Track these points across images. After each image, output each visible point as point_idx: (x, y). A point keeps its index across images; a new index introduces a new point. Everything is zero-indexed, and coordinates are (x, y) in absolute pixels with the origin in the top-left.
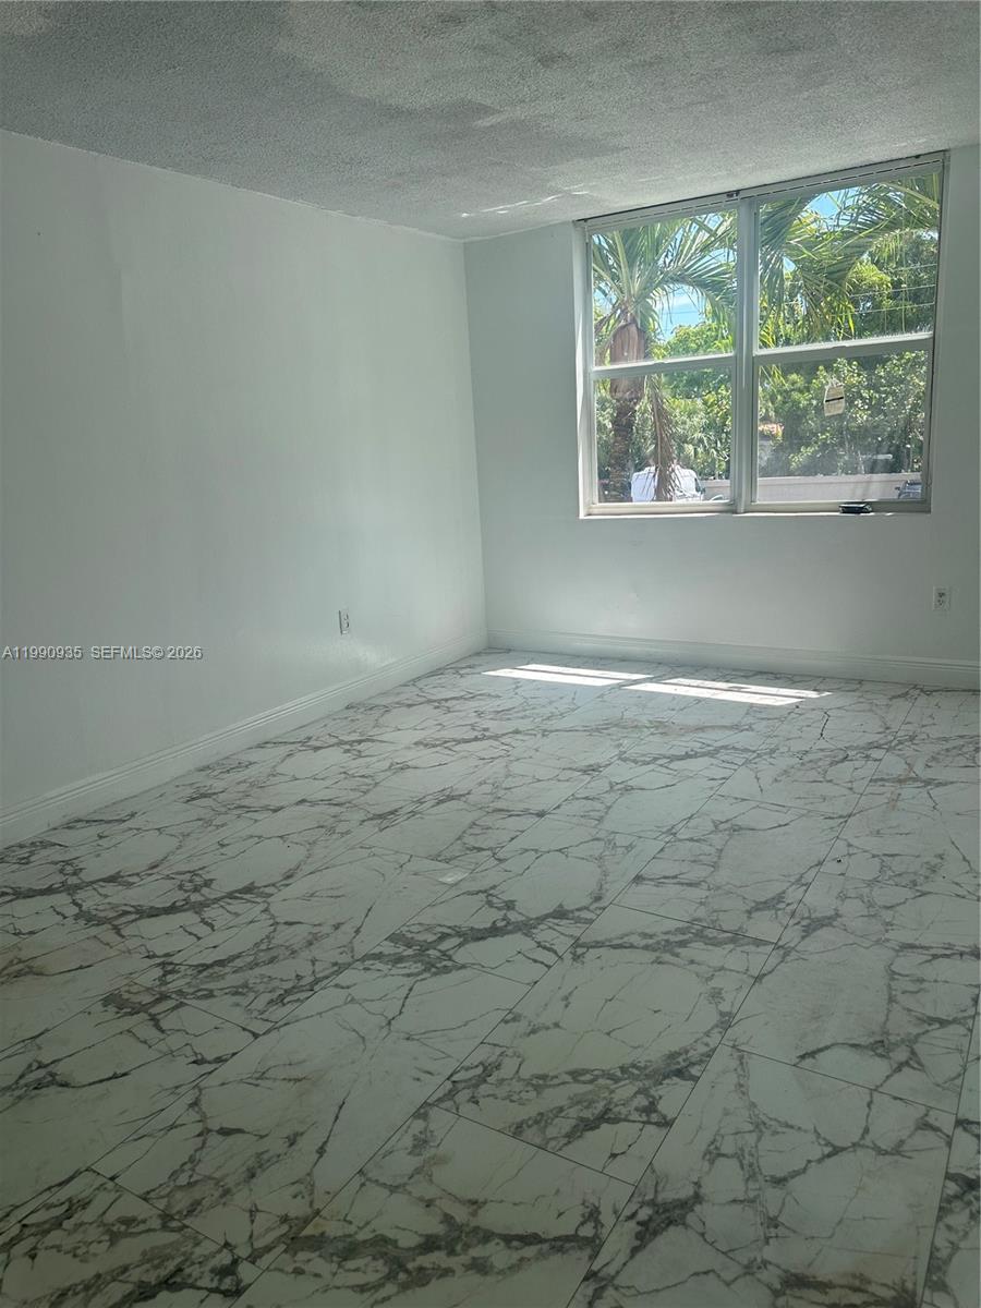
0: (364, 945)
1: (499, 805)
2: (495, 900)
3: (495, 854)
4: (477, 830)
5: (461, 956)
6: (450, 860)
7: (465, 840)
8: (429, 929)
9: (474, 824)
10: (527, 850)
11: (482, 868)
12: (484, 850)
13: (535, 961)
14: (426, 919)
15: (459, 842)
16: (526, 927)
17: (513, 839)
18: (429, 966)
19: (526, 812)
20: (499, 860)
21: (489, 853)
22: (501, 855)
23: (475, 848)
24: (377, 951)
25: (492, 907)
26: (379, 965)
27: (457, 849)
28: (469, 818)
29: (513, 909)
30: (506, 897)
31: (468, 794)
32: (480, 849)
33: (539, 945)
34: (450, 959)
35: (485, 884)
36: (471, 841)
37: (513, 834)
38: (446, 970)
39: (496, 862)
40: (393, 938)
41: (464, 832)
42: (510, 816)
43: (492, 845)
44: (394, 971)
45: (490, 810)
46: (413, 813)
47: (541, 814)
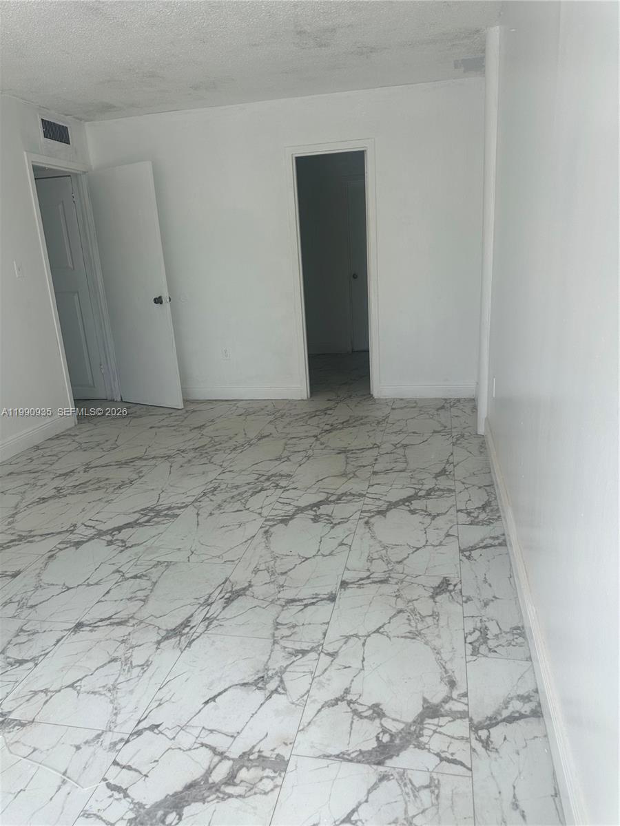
0: (191, 511)
1: (121, 631)
2: (120, 544)
3: (123, 576)
4: (141, 594)
5: (137, 516)
6: (157, 565)
7: (149, 583)
8: (158, 523)
9: (144, 601)
10: (97, 584)
11: (132, 563)
12: (131, 578)
13: (97, 521)
14: (161, 528)
15: (155, 581)
16: (100, 534)
17: (108, 592)
18: (152, 510)
19: (94, 626)
20: (119, 572)
21: (127, 576)
22: (117, 576)
23: (140, 577)
24: (182, 510)
25: (122, 540)
26: (179, 505)
27: (155, 574)
28: (151, 608)
29: (108, 541)
30: (113, 547)
31: (159, 643)
32: (135, 577)
33: (94, 527)
34: (142, 514)
35: (128, 552)
36: (144, 583)
37: (106, 598)
38: (143, 510)
39: (120, 569)
40: (177, 516)
41: (152, 590)
42: (110, 618)
43: (126, 583)
44: (170, 505)
45: (132, 622)
46: (208, 603)
47: (79, 626)
